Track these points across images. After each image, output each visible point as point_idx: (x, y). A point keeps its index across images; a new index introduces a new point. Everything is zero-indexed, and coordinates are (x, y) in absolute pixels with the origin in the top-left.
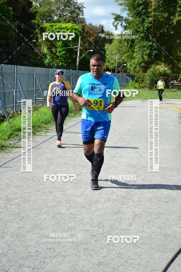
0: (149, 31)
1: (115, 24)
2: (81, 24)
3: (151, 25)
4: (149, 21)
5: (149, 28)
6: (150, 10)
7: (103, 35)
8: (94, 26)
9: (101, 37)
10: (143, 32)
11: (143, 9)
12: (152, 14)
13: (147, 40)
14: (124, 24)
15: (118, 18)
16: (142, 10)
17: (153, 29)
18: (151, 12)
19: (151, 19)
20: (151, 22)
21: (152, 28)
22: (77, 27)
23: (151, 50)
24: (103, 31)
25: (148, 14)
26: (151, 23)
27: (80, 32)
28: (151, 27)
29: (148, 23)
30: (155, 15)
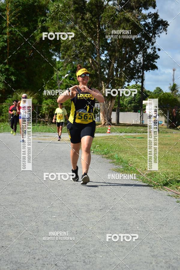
0: (5, 51)
3: (6, 44)
4: (4, 39)
12: (8, 30)
17: (9, 50)
19: (6, 36)
20: (7, 40)
21: (8, 48)
23: (7, 75)
25: (3, 30)
26: (6, 42)
28: (6, 47)
29: (3, 41)
30: (11, 32)
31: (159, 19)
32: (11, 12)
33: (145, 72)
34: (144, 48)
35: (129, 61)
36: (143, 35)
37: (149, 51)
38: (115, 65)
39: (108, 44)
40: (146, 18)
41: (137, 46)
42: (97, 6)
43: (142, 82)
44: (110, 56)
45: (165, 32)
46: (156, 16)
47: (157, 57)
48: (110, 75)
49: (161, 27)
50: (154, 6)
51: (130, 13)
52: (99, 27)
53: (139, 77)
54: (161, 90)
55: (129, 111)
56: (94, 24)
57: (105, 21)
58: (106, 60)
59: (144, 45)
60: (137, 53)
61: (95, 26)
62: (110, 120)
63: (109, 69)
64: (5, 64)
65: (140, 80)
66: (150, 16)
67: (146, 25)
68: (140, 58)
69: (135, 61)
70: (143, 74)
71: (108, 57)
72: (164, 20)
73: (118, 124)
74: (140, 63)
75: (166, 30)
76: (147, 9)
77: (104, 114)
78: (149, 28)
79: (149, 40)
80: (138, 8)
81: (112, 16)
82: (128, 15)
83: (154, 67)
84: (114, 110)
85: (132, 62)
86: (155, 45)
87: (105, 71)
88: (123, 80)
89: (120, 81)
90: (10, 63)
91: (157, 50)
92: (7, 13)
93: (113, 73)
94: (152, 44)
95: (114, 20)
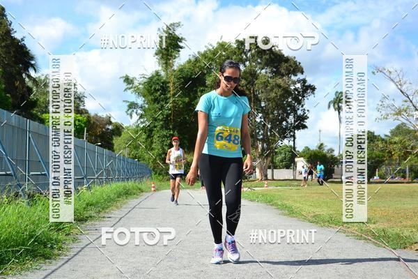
0: (169, 119)
1: (129, 112)
2: (86, 115)
3: (170, 112)
4: (168, 107)
5: (168, 116)
6: (169, 95)
7: (110, 127)
8: (100, 117)
9: (108, 129)
10: (162, 120)
11: (161, 94)
12: (171, 100)
13: (167, 129)
14: (140, 112)
15: (132, 106)
16: (160, 96)
17: (173, 117)
18: (170, 97)
19: (169, 105)
20: (171, 108)
21: (172, 115)
22: (80, 118)
24: (110, 123)
25: (167, 100)
26: (170, 110)
27: (85, 123)
28: (170, 114)
29: (167, 110)
30: (174, 102)
31: (307, 84)
32: (174, 84)
33: (296, 131)
34: (294, 110)
35: (281, 122)
36: (293, 99)
37: (300, 112)
38: (269, 126)
39: (262, 107)
40: (295, 84)
41: (288, 108)
42: (251, 74)
43: (294, 141)
44: (264, 118)
45: (313, 95)
46: (304, 81)
47: (307, 118)
48: (265, 135)
49: (309, 91)
50: (302, 72)
51: (281, 80)
52: (253, 92)
53: (291, 136)
54: (309, 149)
55: (283, 168)
56: (249, 90)
57: (258, 88)
58: (261, 121)
59: (294, 107)
60: (288, 115)
61: (250, 92)
62: (266, 176)
63: (263, 130)
64: (170, 129)
65: (292, 139)
66: (299, 81)
67: (296, 89)
68: (291, 119)
69: (287, 122)
70: (294, 133)
71: (262, 120)
72: (312, 85)
73: (273, 180)
74: (292, 124)
75: (314, 93)
76: (296, 75)
77: (261, 170)
78: (299, 92)
79: (299, 102)
80: (288, 74)
81: (265, 82)
82: (279, 81)
83: (305, 127)
84: (269, 168)
85: (284, 123)
86: (304, 107)
87: (260, 131)
88: (277, 139)
89: (275, 140)
90: (174, 129)
91: (306, 111)
92: (171, 85)
93: (267, 133)
94: (302, 106)
95: (267, 86)
